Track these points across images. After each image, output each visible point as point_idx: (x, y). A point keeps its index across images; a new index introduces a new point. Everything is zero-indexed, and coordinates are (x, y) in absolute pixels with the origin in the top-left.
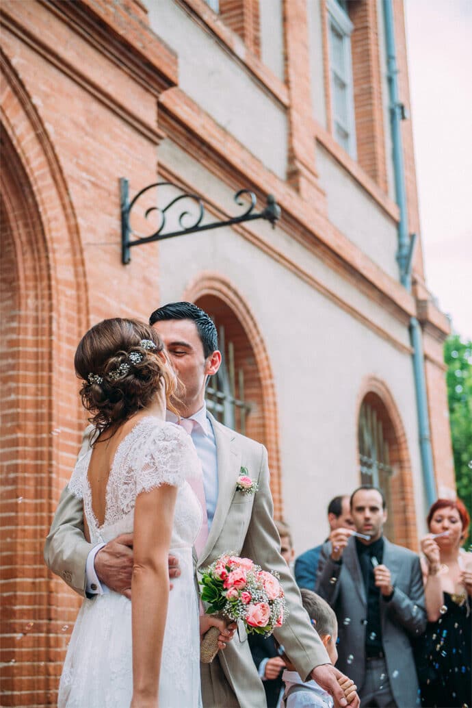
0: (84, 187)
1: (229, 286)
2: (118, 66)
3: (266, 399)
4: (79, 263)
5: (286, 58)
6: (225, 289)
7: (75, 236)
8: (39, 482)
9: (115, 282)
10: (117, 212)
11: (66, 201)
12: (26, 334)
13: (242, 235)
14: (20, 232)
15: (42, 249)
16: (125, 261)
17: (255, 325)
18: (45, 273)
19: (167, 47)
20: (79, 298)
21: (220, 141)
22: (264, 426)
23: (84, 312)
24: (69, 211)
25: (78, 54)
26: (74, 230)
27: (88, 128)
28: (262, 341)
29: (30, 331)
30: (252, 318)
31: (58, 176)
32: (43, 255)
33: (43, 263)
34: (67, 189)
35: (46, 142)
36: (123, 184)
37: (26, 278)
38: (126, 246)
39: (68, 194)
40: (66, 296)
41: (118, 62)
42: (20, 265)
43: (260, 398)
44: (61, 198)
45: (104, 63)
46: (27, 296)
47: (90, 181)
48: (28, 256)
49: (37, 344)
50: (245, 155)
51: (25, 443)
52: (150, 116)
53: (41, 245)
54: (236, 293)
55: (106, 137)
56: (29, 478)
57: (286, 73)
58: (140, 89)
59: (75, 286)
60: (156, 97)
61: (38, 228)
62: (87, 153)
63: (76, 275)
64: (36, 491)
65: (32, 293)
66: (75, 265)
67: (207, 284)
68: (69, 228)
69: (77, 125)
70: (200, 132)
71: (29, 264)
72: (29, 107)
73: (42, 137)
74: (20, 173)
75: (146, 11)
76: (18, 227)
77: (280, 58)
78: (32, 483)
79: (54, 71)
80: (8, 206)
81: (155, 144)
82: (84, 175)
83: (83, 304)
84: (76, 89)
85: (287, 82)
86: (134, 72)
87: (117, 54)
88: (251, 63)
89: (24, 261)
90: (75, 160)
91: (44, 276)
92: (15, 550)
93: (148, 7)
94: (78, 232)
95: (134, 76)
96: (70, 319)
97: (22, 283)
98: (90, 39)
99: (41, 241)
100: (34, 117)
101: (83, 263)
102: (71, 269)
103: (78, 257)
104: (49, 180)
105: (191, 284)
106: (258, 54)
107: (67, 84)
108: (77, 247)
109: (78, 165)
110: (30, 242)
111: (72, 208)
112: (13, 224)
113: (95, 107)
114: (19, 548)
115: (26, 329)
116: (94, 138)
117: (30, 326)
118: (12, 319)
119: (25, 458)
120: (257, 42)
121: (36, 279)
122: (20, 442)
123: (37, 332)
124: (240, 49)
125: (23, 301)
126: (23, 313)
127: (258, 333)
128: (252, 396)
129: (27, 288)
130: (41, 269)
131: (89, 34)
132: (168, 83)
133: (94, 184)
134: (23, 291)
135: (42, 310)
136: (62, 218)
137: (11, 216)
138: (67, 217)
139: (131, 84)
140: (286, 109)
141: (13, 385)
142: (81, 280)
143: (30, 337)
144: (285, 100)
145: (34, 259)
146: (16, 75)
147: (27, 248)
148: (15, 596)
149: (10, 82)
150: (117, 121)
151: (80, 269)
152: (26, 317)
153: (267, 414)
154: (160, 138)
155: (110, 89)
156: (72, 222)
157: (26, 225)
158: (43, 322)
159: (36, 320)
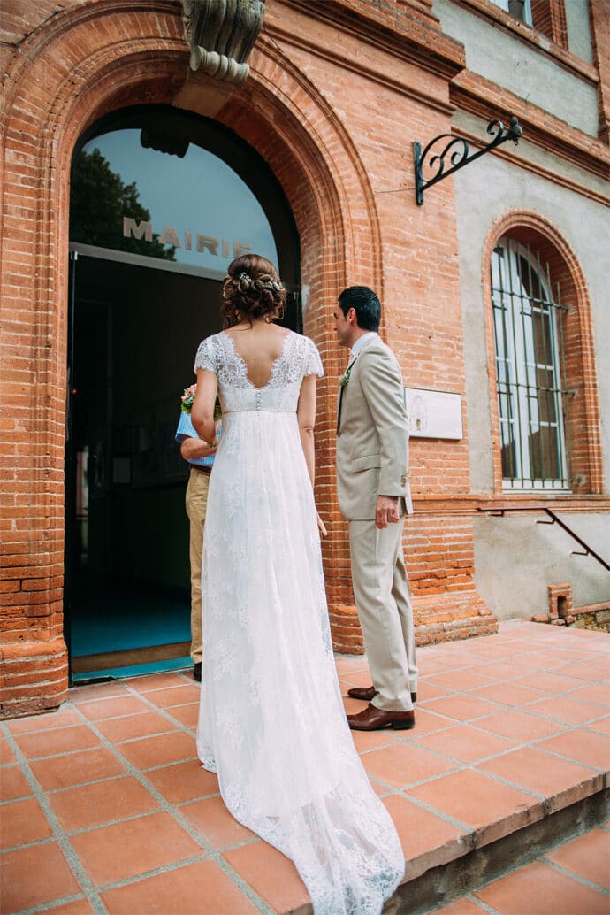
0: (376, 152)
1: (539, 219)
2: (408, 62)
3: (580, 301)
4: (371, 206)
5: (594, 46)
6: (536, 222)
7: (367, 187)
8: (341, 363)
9: (410, 219)
10: (411, 167)
11: (357, 162)
12: (328, 261)
13: (551, 180)
14: (318, 190)
15: (335, 199)
16: (419, 203)
17: (567, 246)
18: (338, 215)
19: (452, 40)
20: (372, 232)
21: (521, 110)
22: (579, 320)
23: (378, 240)
24: (360, 169)
25: (369, 58)
26: (365, 183)
27: (379, 109)
28: (574, 258)
29: (331, 260)
30: (563, 241)
31: (349, 146)
32: (336, 203)
33: (337, 209)
34: (357, 154)
35: (336, 123)
36: (416, 145)
37: (326, 222)
38: (419, 190)
39: (359, 157)
40: (360, 231)
41: (407, 59)
42: (322, 214)
43: (575, 301)
44: (353, 162)
45: (394, 61)
46: (328, 235)
47: (381, 147)
48: (327, 206)
49: (335, 267)
50: (547, 119)
51: (331, 338)
52: (443, 95)
53: (334, 196)
54: (546, 224)
55: (398, 114)
56: (334, 362)
57: (595, 57)
58: (431, 76)
59: (369, 223)
60: (449, 81)
61: (331, 185)
62: (380, 127)
63: (370, 215)
64: (339, 369)
65: (331, 232)
66: (368, 209)
67: (516, 218)
68: (361, 182)
69: (368, 108)
70: (500, 104)
71: (328, 212)
72: (318, 99)
73: (332, 119)
74: (312, 146)
75: (438, 21)
76: (317, 186)
77: (588, 46)
78: (336, 364)
79: (344, 72)
80: (308, 173)
81: (450, 115)
82: (377, 143)
83: (376, 236)
84: (368, 83)
85: (596, 65)
86: (423, 64)
87: (405, 52)
88: (557, 53)
89: (324, 210)
90: (367, 134)
91: (337, 218)
92: (327, 411)
93: (438, 17)
94: (369, 184)
95: (423, 66)
96: (364, 247)
97: (324, 227)
98: (379, 45)
99: (334, 193)
100: (324, 106)
101: (375, 206)
102: (366, 212)
103: (370, 201)
104: (342, 149)
105: (500, 218)
106: (566, 47)
107: (358, 80)
108: (369, 195)
109: (370, 137)
110: (327, 196)
111: (363, 166)
112: (313, 185)
113: (387, 94)
114: (329, 409)
115: (328, 258)
116: (386, 116)
117: (331, 255)
118: (319, 253)
119: (331, 348)
120: (564, 38)
121: (333, 222)
122: (327, 337)
123: (335, 259)
124: (545, 43)
125: (325, 240)
126: (325, 247)
127: (570, 252)
128: (569, 300)
129: (327, 229)
130: (336, 214)
131: (377, 41)
132: (459, 68)
133: (386, 149)
134: (324, 232)
135: (338, 243)
136: (354, 175)
137: (311, 179)
138: (359, 174)
139: (422, 73)
140: (596, 85)
141: (321, 298)
142: (374, 218)
143: (331, 264)
144: (594, 77)
145: (331, 207)
146: (305, 77)
147: (325, 200)
148: (328, 442)
149: (300, 83)
150: (410, 102)
151: (373, 210)
152: (328, 249)
153: (581, 311)
154: (453, 110)
155: (402, 80)
156: (364, 177)
157: (323, 184)
158: (339, 250)
159: (335, 251)
